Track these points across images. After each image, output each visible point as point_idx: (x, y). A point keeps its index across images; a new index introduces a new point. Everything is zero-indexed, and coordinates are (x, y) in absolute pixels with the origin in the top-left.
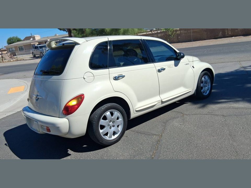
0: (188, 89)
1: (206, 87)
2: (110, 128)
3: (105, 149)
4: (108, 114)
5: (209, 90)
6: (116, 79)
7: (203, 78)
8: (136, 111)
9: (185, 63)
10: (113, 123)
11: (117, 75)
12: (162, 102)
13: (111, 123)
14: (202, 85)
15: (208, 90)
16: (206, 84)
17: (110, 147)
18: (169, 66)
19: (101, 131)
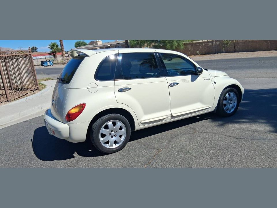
0: (207, 106)
1: (230, 105)
2: (112, 137)
3: (105, 157)
4: (110, 123)
5: (235, 107)
6: (121, 90)
7: (227, 95)
8: (141, 123)
9: (205, 78)
10: (115, 133)
11: (122, 87)
12: (173, 117)
13: (113, 132)
14: (225, 102)
15: (232, 108)
16: (231, 101)
17: (110, 155)
18: (184, 81)
19: (101, 139)
